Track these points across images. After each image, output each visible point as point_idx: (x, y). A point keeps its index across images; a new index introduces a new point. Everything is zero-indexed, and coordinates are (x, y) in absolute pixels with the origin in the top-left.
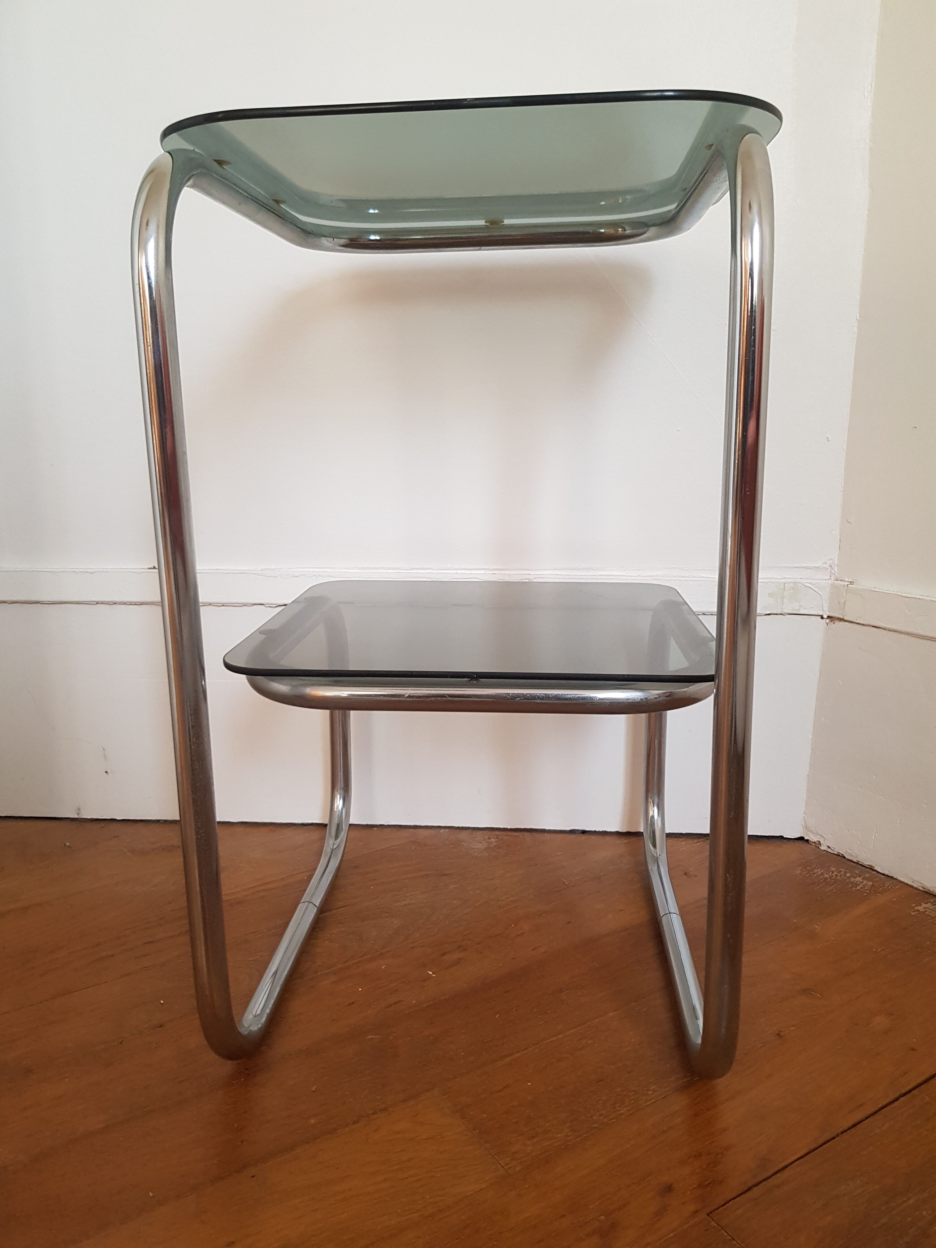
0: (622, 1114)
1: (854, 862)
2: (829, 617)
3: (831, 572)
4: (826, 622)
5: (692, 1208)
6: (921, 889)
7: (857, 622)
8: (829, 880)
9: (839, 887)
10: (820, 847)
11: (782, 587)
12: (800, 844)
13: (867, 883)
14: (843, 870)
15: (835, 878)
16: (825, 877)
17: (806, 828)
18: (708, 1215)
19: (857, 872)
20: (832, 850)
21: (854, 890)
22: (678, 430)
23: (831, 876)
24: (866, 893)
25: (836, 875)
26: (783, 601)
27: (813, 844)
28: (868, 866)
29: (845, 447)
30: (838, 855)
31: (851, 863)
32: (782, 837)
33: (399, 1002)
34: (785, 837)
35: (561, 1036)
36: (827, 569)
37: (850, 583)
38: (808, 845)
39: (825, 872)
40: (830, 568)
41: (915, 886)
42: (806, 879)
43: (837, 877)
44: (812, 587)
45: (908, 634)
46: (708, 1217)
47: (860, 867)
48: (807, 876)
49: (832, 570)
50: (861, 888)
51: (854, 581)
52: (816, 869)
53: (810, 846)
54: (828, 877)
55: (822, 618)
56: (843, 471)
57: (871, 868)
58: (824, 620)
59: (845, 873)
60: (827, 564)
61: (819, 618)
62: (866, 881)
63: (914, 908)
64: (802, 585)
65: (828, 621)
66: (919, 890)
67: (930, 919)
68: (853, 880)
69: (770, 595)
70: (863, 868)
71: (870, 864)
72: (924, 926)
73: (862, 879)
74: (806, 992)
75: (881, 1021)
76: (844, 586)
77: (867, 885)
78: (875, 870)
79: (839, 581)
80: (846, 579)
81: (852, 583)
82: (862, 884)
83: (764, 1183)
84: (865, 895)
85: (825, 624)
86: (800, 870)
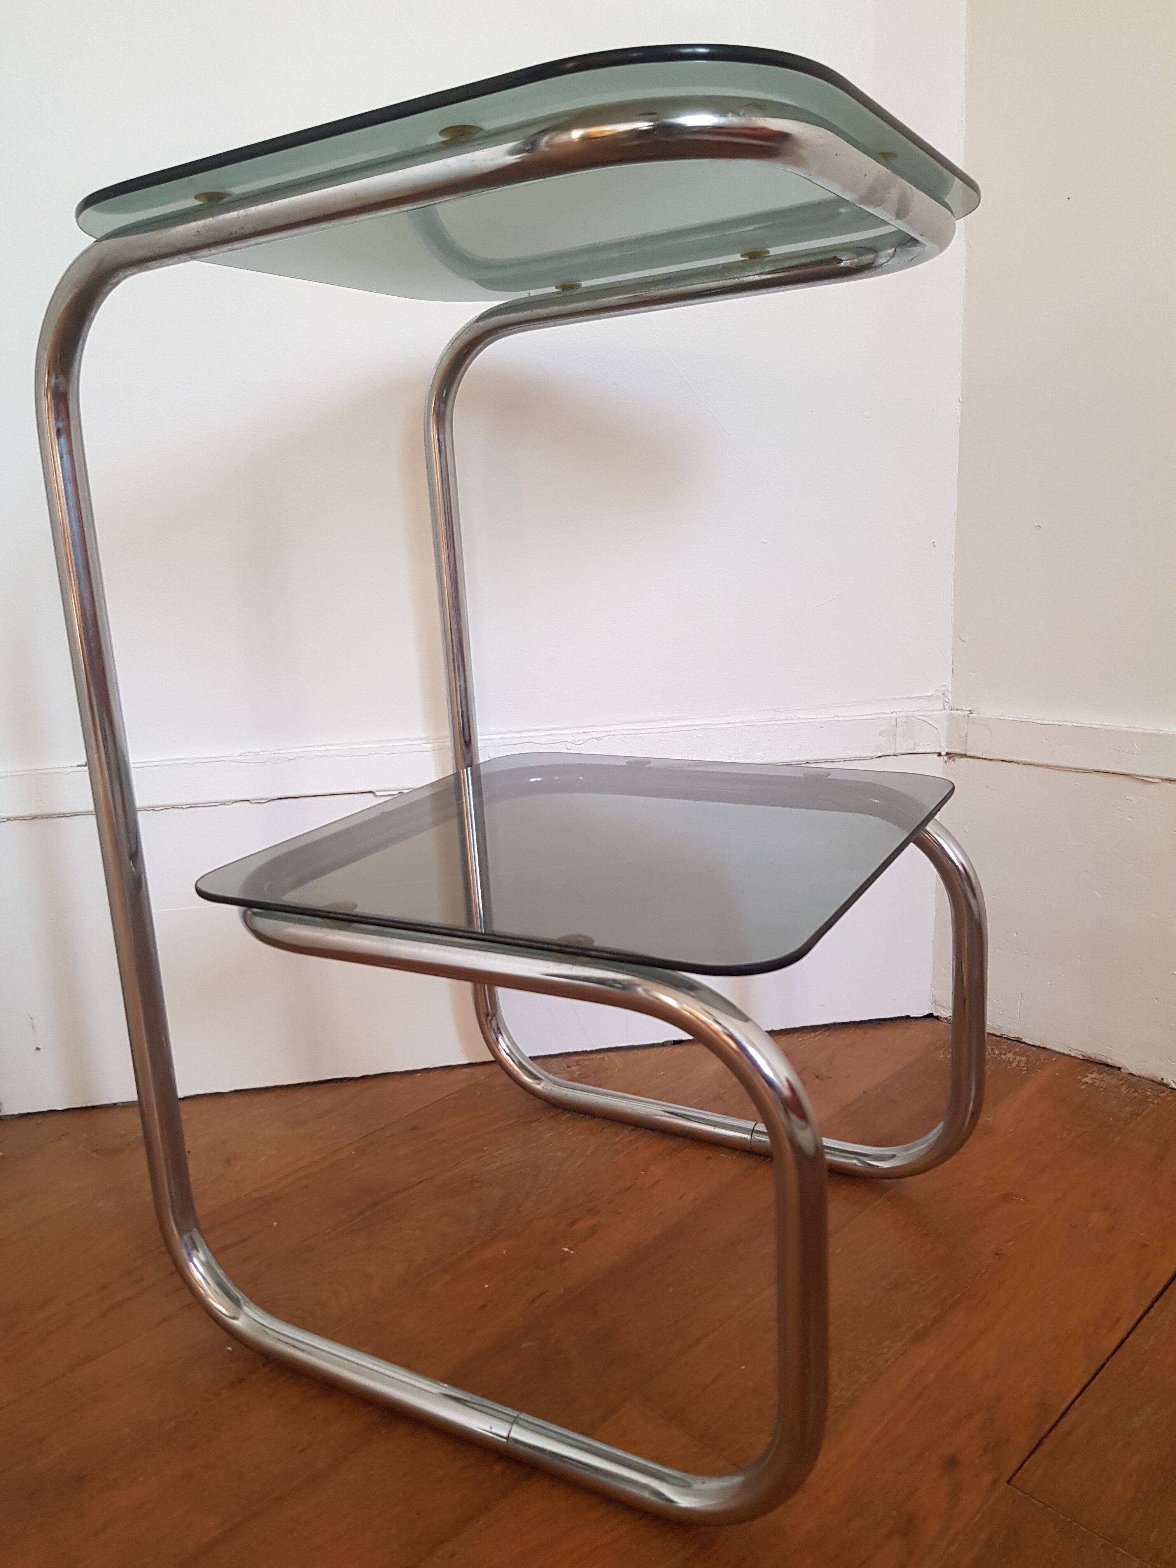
0: (865, 1383)
1: (998, 1036)
2: (947, 754)
3: (945, 701)
4: (944, 758)
5: (988, 1479)
6: (1081, 1057)
7: (984, 756)
11: (894, 723)
12: (931, 1022)
13: (1020, 1058)
17: (935, 1003)
18: (1008, 1482)
19: (1005, 1047)
21: (1011, 1069)
22: (763, 542)
24: (1024, 1071)
26: (896, 739)
27: (945, 1021)
28: (1014, 1039)
29: (953, 552)
31: (995, 1038)
32: (908, 1017)
33: (542, 1294)
34: (911, 1016)
36: (940, 697)
37: (970, 712)
38: (940, 1022)
40: (943, 696)
41: (1073, 1055)
44: (928, 721)
45: (1047, 766)
46: (1009, 1486)
47: (1005, 1040)
49: (945, 698)
50: (1017, 1065)
51: (974, 709)
53: (941, 1023)
55: (939, 755)
56: (952, 581)
57: (1019, 1041)
58: (942, 758)
59: (992, 1050)
60: (939, 692)
61: (936, 755)
62: (1018, 1056)
63: (1081, 1081)
64: (917, 718)
65: (946, 758)
66: (1078, 1059)
67: (1103, 1090)
68: (1004, 1057)
69: (882, 733)
70: (1010, 1042)
71: (1017, 1036)
72: (1100, 1100)
73: (1013, 1054)
74: (1007, 1197)
75: (1099, 1219)
76: (965, 715)
77: (1022, 1061)
78: (1024, 1043)
79: (956, 710)
80: (964, 708)
81: (972, 712)
82: (1016, 1061)
83: (1052, 1433)
84: (1023, 1073)
85: (943, 762)
86: (942, 1053)
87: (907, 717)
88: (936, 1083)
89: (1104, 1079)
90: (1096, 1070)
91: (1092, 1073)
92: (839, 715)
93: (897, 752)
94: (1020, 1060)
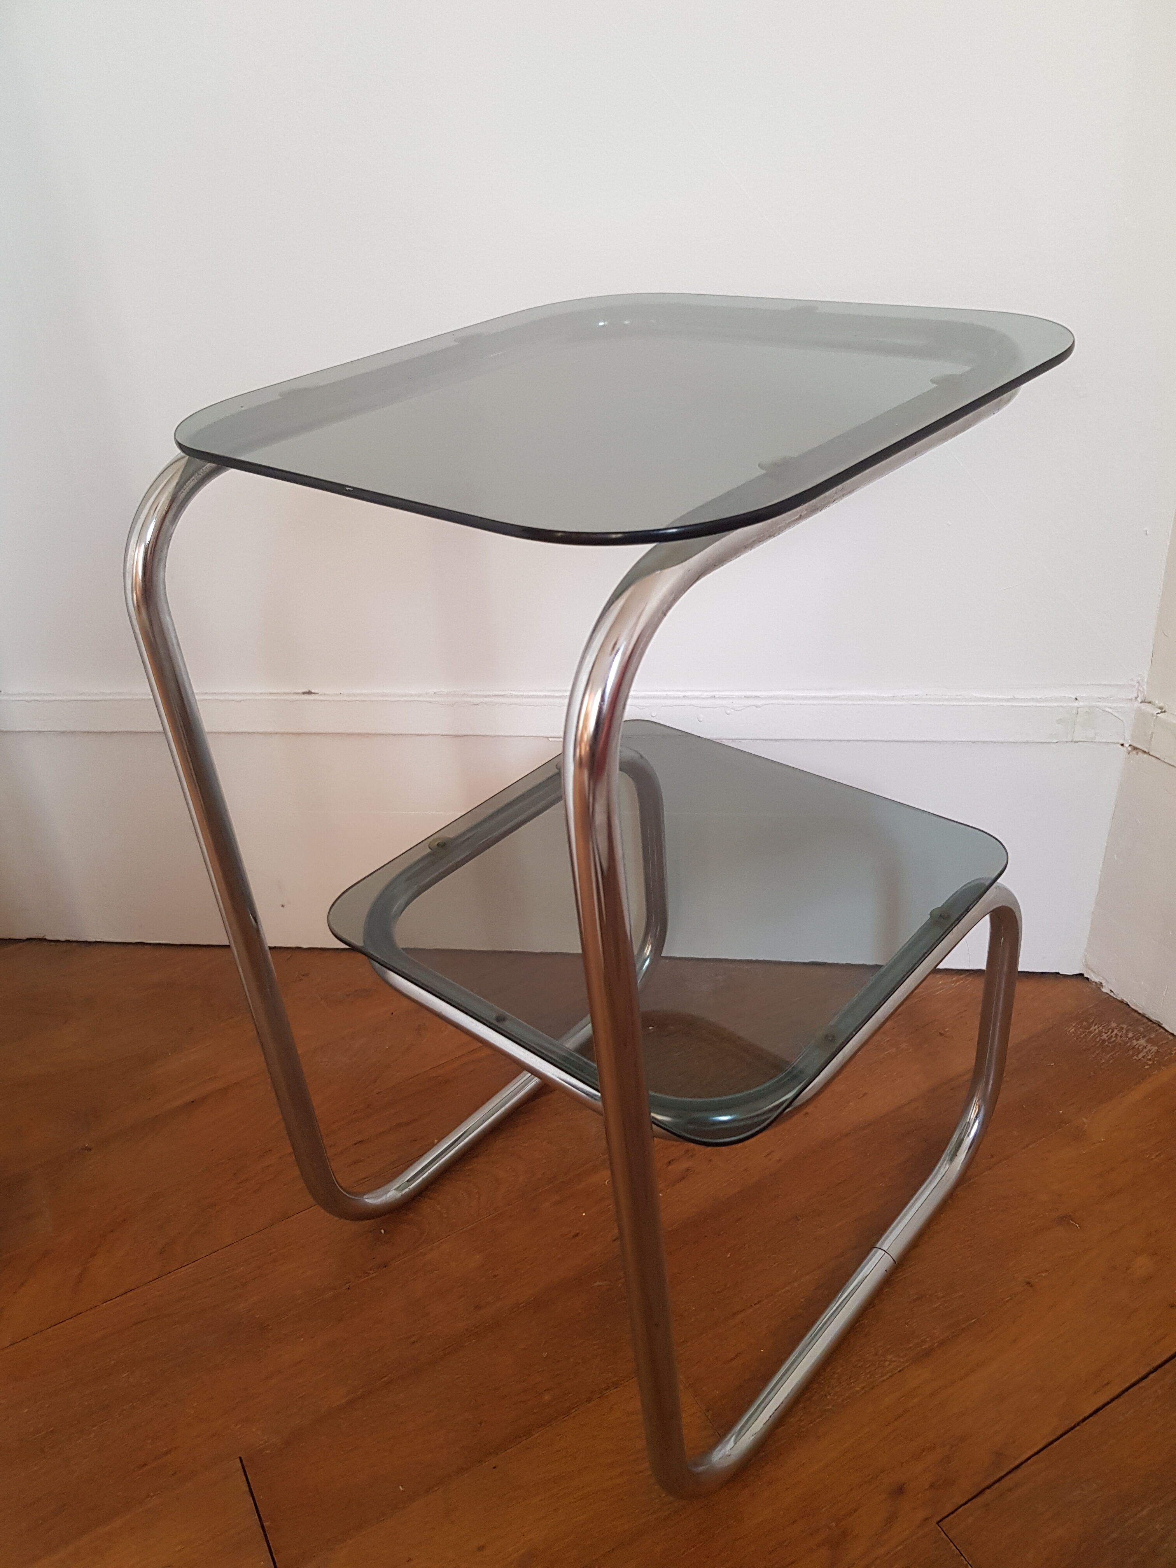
0: (857, 1392)
1: (1140, 1014)
2: (1131, 747)
3: (1139, 690)
5: (922, 1515)
7: (1166, 761)
8: (1106, 1043)
9: (1117, 1054)
10: (1102, 989)
11: (1074, 711)
12: (1078, 983)
13: (1151, 1048)
14: (1125, 1026)
15: (1114, 1041)
16: (1102, 1038)
17: (1087, 966)
18: (938, 1523)
19: (1142, 1030)
20: (1114, 994)
21: (1135, 1061)
23: (1110, 1036)
25: (1116, 1035)
26: (1074, 728)
27: (1094, 984)
28: (1154, 1022)
29: (1168, 542)
30: (1122, 1002)
31: (1136, 1014)
32: (1058, 973)
34: (1061, 973)
35: (796, 1284)
36: (1134, 686)
37: (1160, 711)
38: (1088, 983)
39: (1104, 1030)
40: (1137, 685)
42: (1080, 1042)
43: (1117, 1038)
44: (1113, 713)
46: (937, 1527)
47: (1146, 1021)
48: (1082, 1036)
49: (1140, 687)
50: (1143, 1057)
51: (1167, 708)
52: (1094, 1025)
53: (1090, 985)
54: (1107, 1038)
55: (1123, 746)
57: (1160, 1025)
58: (1125, 748)
59: (1127, 1031)
60: (1134, 682)
61: (1119, 746)
62: (1150, 1045)
64: (1101, 709)
65: (1129, 749)
69: (1059, 721)
70: (1150, 1023)
71: (1158, 1020)
73: (1146, 1041)
74: (1064, 1220)
75: (1142, 1265)
76: (1153, 715)
77: (1151, 1052)
78: (1163, 1028)
79: (1147, 704)
80: (1157, 702)
81: (1163, 710)
82: (1145, 1050)
83: (997, 1485)
84: (1146, 1067)
85: (1126, 753)
86: (1074, 1026)
87: (1090, 707)
88: (1053, 1064)
92: (1017, 696)
93: (1075, 739)
94: (1150, 1051)
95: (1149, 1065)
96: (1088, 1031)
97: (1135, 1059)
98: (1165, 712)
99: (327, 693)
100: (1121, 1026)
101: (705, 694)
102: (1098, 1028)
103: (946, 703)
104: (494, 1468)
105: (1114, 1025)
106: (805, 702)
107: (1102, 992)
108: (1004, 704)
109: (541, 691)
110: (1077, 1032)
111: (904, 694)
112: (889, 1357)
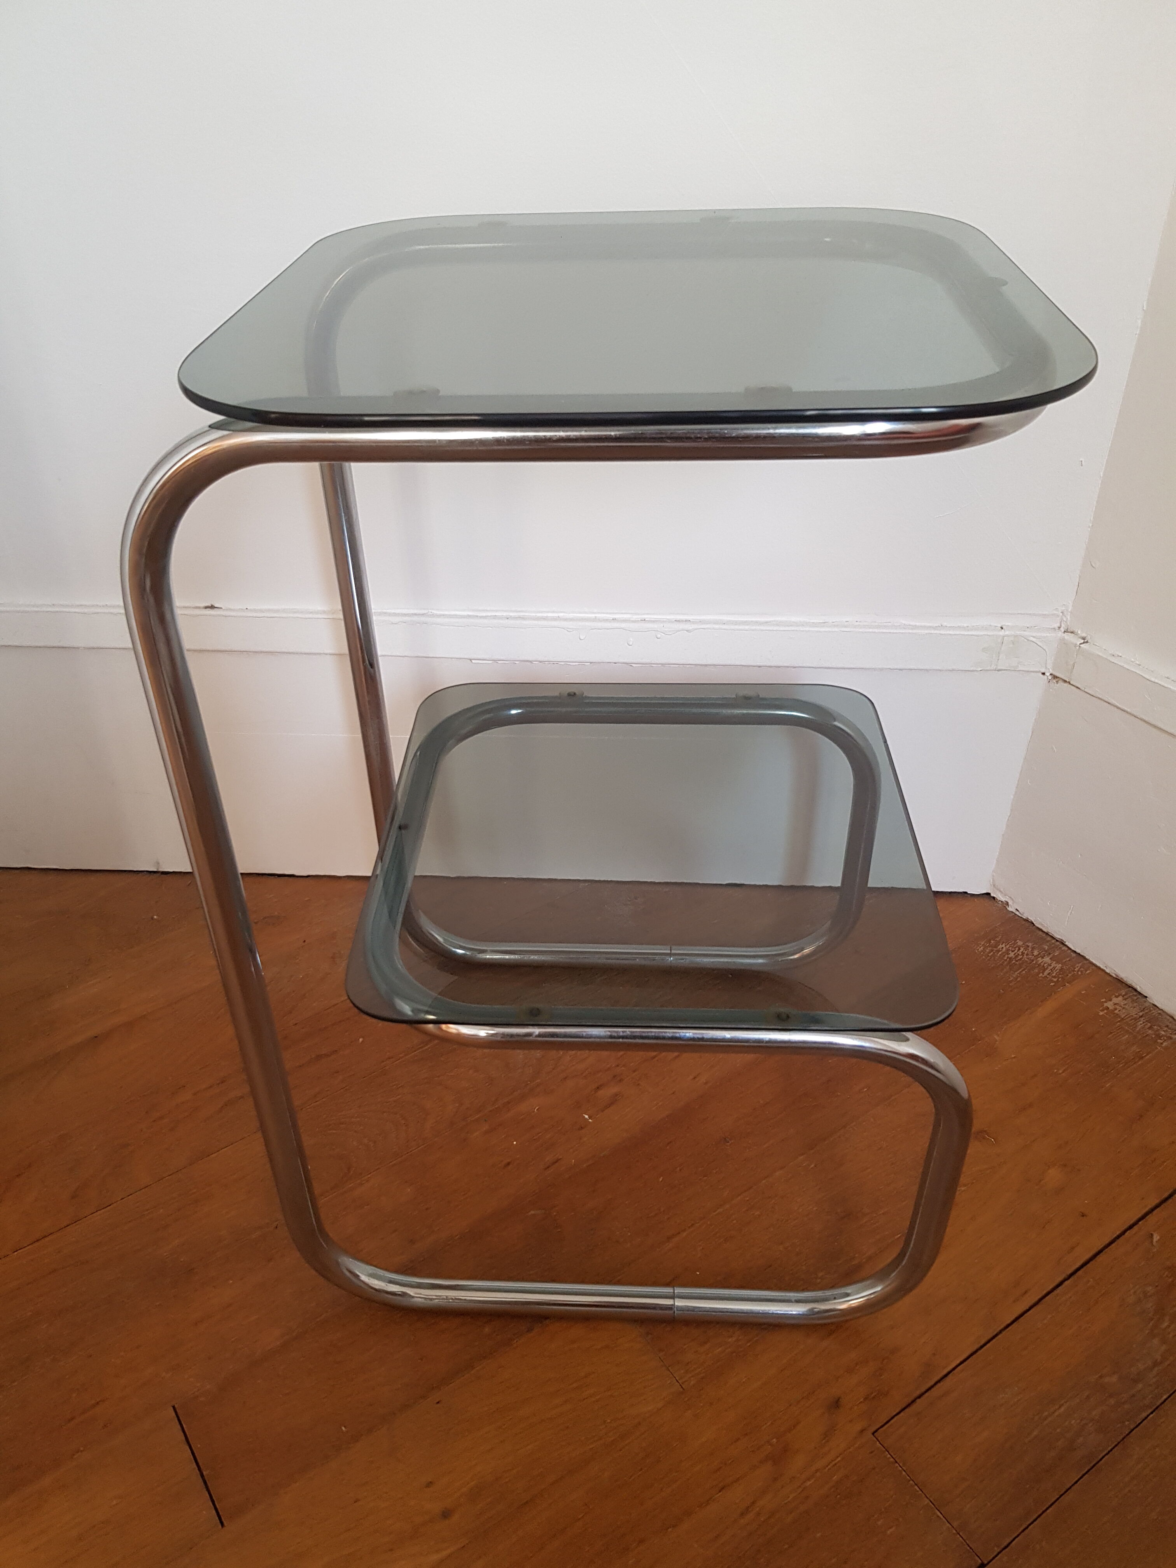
1: (1045, 932)
2: (1051, 675)
3: (1062, 619)
4: (1048, 678)
5: (858, 1427)
6: (1114, 976)
7: (1086, 690)
8: (1014, 962)
9: (1024, 972)
10: (1007, 907)
11: (999, 641)
12: (987, 902)
13: (1055, 965)
14: (1030, 944)
15: (1021, 959)
16: (1010, 956)
18: (873, 1434)
19: (1046, 947)
20: (1020, 913)
23: (1016, 954)
24: (1053, 982)
25: (1023, 953)
26: (999, 656)
27: (1000, 902)
28: (1058, 940)
29: (1102, 473)
30: (1027, 920)
31: (1041, 933)
32: (966, 893)
33: (557, 1161)
34: (969, 893)
35: (727, 1206)
36: (1058, 616)
37: (1083, 641)
38: (995, 902)
39: (1010, 948)
40: (1061, 614)
41: (1108, 971)
42: (989, 960)
43: (1023, 956)
44: (1037, 642)
45: (1144, 721)
46: (873, 1438)
47: (1049, 938)
48: (990, 955)
49: (1063, 617)
50: (1049, 974)
51: (1089, 638)
52: (1001, 943)
53: (996, 904)
54: (1014, 956)
55: (1043, 675)
56: (1095, 503)
57: (1063, 943)
58: (1045, 677)
59: (1033, 948)
60: (1059, 611)
61: (1040, 674)
62: (1054, 962)
63: (1103, 1006)
64: (1025, 638)
65: (1050, 678)
66: (1111, 976)
67: (1119, 1021)
68: (1040, 961)
69: (984, 650)
70: (1053, 941)
71: (1061, 938)
72: (1111, 1033)
73: (1051, 958)
74: (980, 1135)
75: (1054, 1176)
76: (1076, 644)
77: (1056, 969)
78: (1066, 945)
79: (1070, 634)
80: (1079, 632)
81: (1086, 641)
82: (1050, 968)
83: (927, 1394)
84: (1052, 984)
85: (1046, 681)
86: (983, 945)
87: (1016, 636)
88: (964, 982)
89: (1126, 1007)
90: (1124, 993)
91: (1117, 997)
92: (945, 624)
93: (999, 668)
94: (1054, 968)
95: (1054, 982)
96: (995, 949)
97: (1041, 977)
98: (1087, 642)
99: (232, 608)
100: (1027, 944)
101: (635, 617)
102: (1006, 946)
103: (876, 630)
104: (438, 1403)
105: (1020, 943)
106: (737, 627)
107: (1008, 910)
108: (933, 632)
109: (464, 610)
110: (985, 951)
111: (834, 621)
112: (820, 1274)
